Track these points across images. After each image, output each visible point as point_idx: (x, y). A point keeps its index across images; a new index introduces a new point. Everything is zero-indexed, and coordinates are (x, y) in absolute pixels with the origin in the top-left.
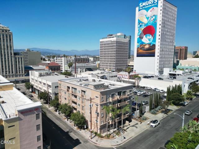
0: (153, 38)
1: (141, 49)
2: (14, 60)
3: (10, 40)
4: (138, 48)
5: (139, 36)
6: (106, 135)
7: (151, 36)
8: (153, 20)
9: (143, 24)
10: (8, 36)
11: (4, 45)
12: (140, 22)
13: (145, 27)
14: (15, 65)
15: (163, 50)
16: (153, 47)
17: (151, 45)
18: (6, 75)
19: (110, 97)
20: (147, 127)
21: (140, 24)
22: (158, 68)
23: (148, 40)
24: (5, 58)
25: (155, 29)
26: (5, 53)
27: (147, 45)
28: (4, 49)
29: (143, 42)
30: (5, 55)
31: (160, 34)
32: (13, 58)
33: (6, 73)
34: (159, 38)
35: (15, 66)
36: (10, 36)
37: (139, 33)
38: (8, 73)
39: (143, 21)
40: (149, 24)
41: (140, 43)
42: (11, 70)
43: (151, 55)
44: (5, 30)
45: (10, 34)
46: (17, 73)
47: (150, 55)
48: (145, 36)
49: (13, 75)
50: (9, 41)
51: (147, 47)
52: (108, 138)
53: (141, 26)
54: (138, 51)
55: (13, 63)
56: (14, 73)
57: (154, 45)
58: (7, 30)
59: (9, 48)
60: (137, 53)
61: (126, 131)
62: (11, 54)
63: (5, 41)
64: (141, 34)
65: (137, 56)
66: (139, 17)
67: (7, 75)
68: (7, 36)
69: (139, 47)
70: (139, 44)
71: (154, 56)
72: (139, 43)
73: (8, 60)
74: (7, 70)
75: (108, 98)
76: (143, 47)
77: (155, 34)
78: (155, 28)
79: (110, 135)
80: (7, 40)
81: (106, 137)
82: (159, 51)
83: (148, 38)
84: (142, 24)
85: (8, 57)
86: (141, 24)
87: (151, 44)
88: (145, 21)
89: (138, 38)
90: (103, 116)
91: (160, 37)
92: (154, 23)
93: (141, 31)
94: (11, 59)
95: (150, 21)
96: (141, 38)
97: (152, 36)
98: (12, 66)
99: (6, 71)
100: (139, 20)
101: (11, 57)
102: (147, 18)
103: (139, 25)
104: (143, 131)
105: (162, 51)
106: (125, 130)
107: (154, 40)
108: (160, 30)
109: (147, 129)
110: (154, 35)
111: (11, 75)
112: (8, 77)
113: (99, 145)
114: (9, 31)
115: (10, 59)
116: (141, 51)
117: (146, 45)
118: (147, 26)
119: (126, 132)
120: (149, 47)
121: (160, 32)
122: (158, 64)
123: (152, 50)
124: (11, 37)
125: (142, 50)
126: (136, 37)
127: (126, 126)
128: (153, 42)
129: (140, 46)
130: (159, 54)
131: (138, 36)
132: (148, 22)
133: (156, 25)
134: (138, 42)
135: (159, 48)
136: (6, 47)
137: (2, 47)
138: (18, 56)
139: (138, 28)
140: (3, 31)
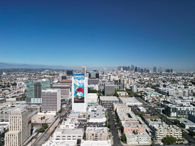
12: (75, 85)
13: (78, 88)
40: (80, 87)
41: (76, 95)
47: (81, 102)
48: (78, 92)
51: (80, 98)
53: (76, 87)
54: (74, 100)
57: (84, 97)
65: (74, 103)
66: (74, 82)
71: (84, 102)
77: (84, 92)
88: (78, 85)
89: (74, 93)
92: (83, 87)
93: (76, 90)
95: (81, 85)
96: (76, 93)
97: (82, 92)
102: (79, 83)
107: (84, 95)
116: (76, 100)
121: (86, 91)
122: (86, 106)
123: (83, 99)
129: (76, 97)
130: (86, 101)
134: (74, 95)
135: (86, 98)
139: (74, 87)
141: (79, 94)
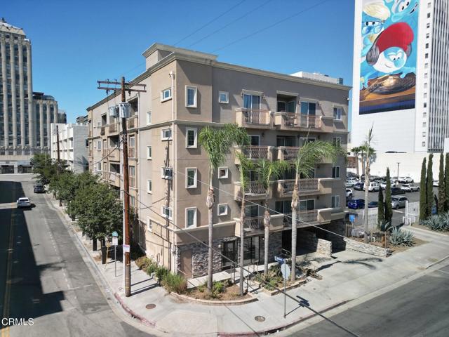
0: (408, 56)
1: (372, 91)
2: (33, 112)
3: (25, 59)
4: (364, 89)
5: (365, 58)
6: (206, 285)
7: (400, 50)
8: (406, 7)
9: (377, 23)
10: (20, 51)
11: (8, 72)
12: (367, 20)
13: (383, 29)
14: (36, 125)
15: (438, 90)
16: (406, 83)
17: (402, 76)
18: (10, 147)
19: (236, 104)
20: (422, 269)
21: (367, 24)
22: (426, 139)
23: (391, 64)
24: (10, 105)
25: (414, 32)
26: (9, 90)
27: (391, 77)
28: (9, 81)
29: (378, 72)
30: (9, 97)
31: (429, 41)
32: (30, 106)
33: (11, 144)
34: (427, 45)
35: (33, 126)
36: (24, 49)
37: (364, 48)
38: (14, 142)
39: (376, 16)
40: (394, 21)
41: (369, 74)
42: (22, 135)
43: (402, 104)
44: (13, 34)
45: (24, 44)
46: (39, 145)
47: (398, 104)
48: (383, 53)
49: (29, 150)
50: (20, 61)
51: (390, 82)
52: (214, 297)
53: (370, 29)
54: (362, 98)
55: (30, 119)
56: (30, 144)
57: (412, 76)
58: (19, 35)
59: (21, 80)
60: (361, 104)
61: (316, 277)
62: (26, 96)
63: (12, 60)
64: (371, 50)
65: (361, 113)
66: (364, 7)
67: (12, 149)
68: (16, 49)
69: (366, 86)
70: (366, 80)
71: (413, 106)
72: (367, 76)
73: (18, 111)
74: (14, 135)
75: (225, 106)
76: (377, 87)
77: (412, 43)
78: (412, 27)
79: (230, 284)
80: (16, 59)
81: (207, 291)
82: (427, 91)
83: (392, 58)
84: (374, 23)
85: (18, 101)
86: (370, 24)
87: (401, 73)
88: (383, 13)
89: (361, 64)
90: (195, 186)
91: (429, 51)
92: (408, 14)
93: (371, 43)
94: (26, 108)
95: (397, 11)
96: (371, 60)
97: (405, 50)
98: (26, 126)
99: (11, 139)
100: (364, 14)
101: (26, 102)
102: (386, 4)
103: (365, 28)
104: (405, 281)
105: (435, 90)
106: (309, 273)
107: (412, 61)
108: (430, 31)
109: (421, 274)
110: (409, 47)
111: (23, 148)
112: (15, 153)
113: (153, 325)
114: (23, 37)
115: (22, 108)
116: (371, 97)
117: (386, 78)
118: (387, 26)
119: (314, 280)
120: (396, 83)
121: (428, 37)
122: (426, 129)
123: (406, 89)
124: (28, 51)
125: (376, 93)
126: (358, 60)
127: (315, 260)
128: (407, 68)
129: (369, 84)
130: (427, 100)
131: (363, 56)
132: (392, 14)
133: (417, 17)
134: (362, 75)
135: (428, 81)
136: (12, 78)
137: (4, 77)
138: (44, 102)
139: (363, 35)
140: (8, 37)
141: (389, 64)
